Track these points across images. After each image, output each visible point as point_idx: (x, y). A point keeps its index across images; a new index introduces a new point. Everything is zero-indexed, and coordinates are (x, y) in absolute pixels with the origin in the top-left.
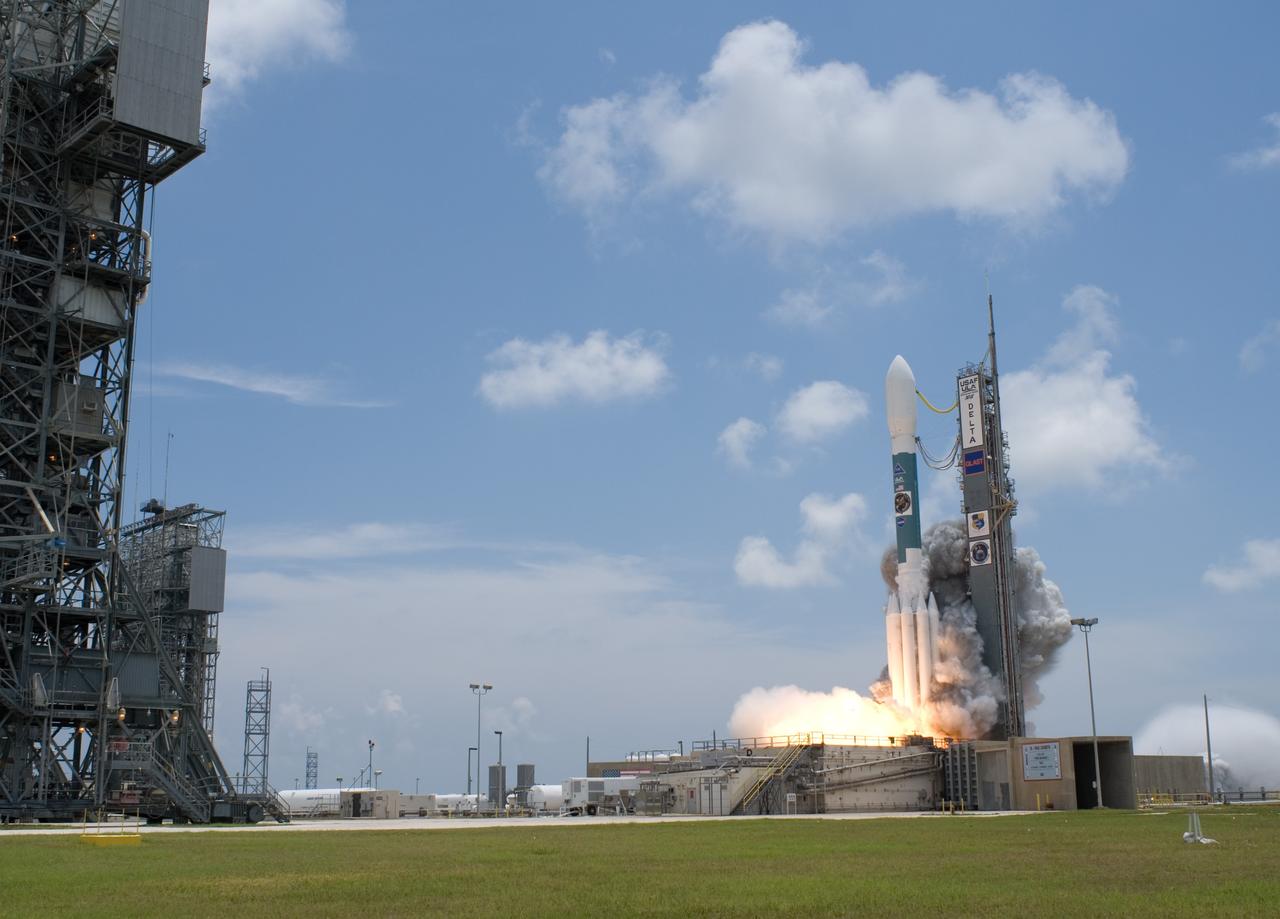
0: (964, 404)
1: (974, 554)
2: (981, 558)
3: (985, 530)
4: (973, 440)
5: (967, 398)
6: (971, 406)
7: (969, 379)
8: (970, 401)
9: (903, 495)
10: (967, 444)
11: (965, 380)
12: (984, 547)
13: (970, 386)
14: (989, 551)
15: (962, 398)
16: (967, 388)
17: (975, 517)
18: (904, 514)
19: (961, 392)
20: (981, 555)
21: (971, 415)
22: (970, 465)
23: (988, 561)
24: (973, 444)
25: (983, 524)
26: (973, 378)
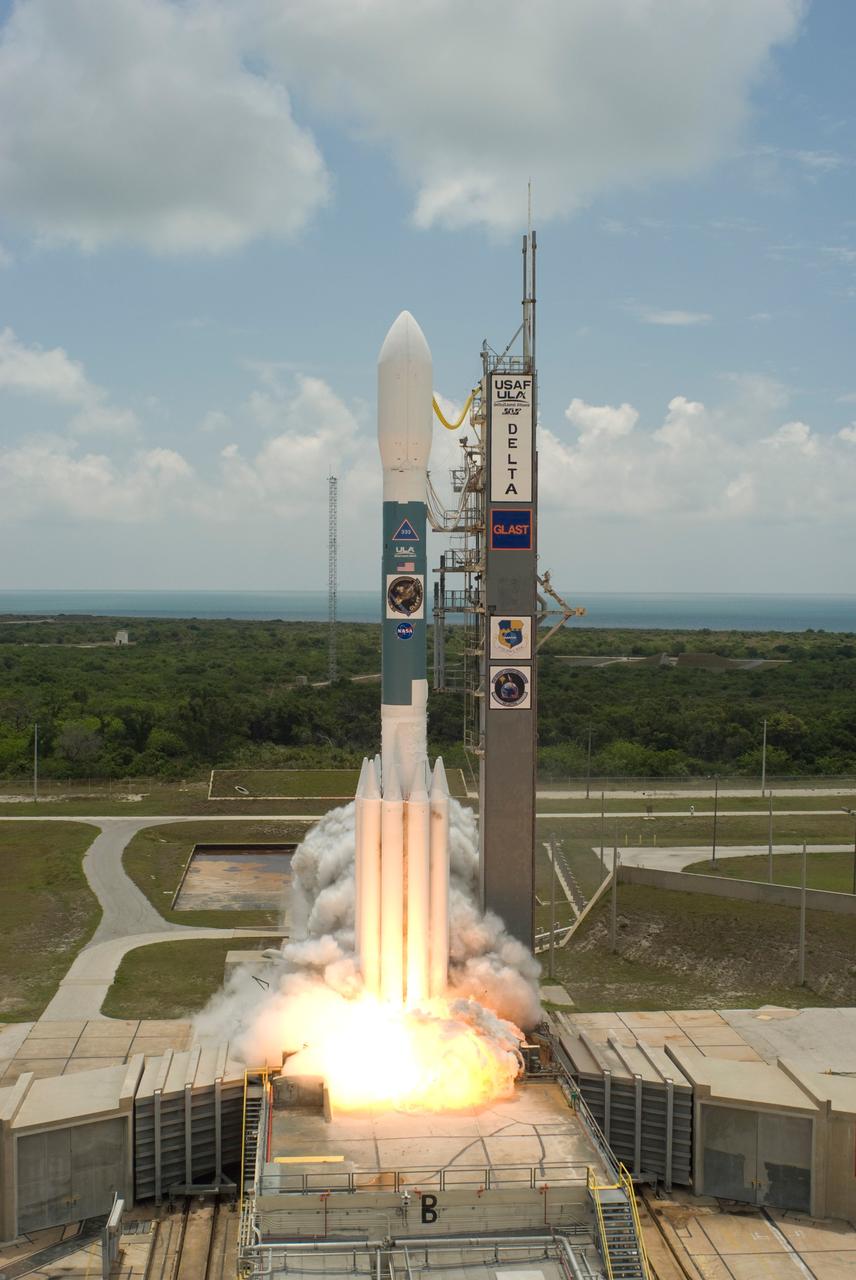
0: (500, 422)
1: (499, 685)
2: (511, 697)
3: (524, 650)
4: (511, 488)
5: (507, 412)
6: (512, 429)
7: (513, 379)
8: (512, 419)
9: (412, 582)
10: (498, 494)
11: (505, 378)
12: (519, 680)
13: (514, 393)
14: (527, 687)
15: (497, 411)
16: (507, 394)
17: (504, 625)
18: (414, 616)
19: (495, 398)
20: (510, 691)
21: (511, 444)
22: (502, 531)
23: (525, 703)
24: (511, 497)
25: (519, 639)
26: (522, 379)
